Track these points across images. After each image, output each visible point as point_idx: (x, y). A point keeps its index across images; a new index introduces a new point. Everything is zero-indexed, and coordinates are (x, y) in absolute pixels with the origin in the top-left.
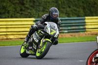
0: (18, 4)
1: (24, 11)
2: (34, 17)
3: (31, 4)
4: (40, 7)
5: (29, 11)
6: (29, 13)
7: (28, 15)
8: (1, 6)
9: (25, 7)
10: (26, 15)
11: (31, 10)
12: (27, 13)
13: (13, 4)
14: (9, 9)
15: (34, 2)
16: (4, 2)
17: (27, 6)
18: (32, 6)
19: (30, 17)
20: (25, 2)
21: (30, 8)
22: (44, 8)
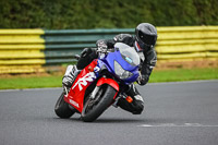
1: (19, 12)
2: (42, 27)
4: (56, 6)
5: (30, 13)
6: (31, 17)
7: (28, 21)
10: (23, 21)
11: (35, 10)
12: (26, 18)
21: (34, 6)
22: (64, 6)
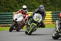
0: (43, 3)
3: (51, 3)
8: (32, 4)
9: (47, 5)
13: (39, 3)
14: (36, 6)
15: (53, 1)
16: (33, 1)
17: (48, 4)
18: (51, 4)
19: (50, 11)
20: (47, 2)
